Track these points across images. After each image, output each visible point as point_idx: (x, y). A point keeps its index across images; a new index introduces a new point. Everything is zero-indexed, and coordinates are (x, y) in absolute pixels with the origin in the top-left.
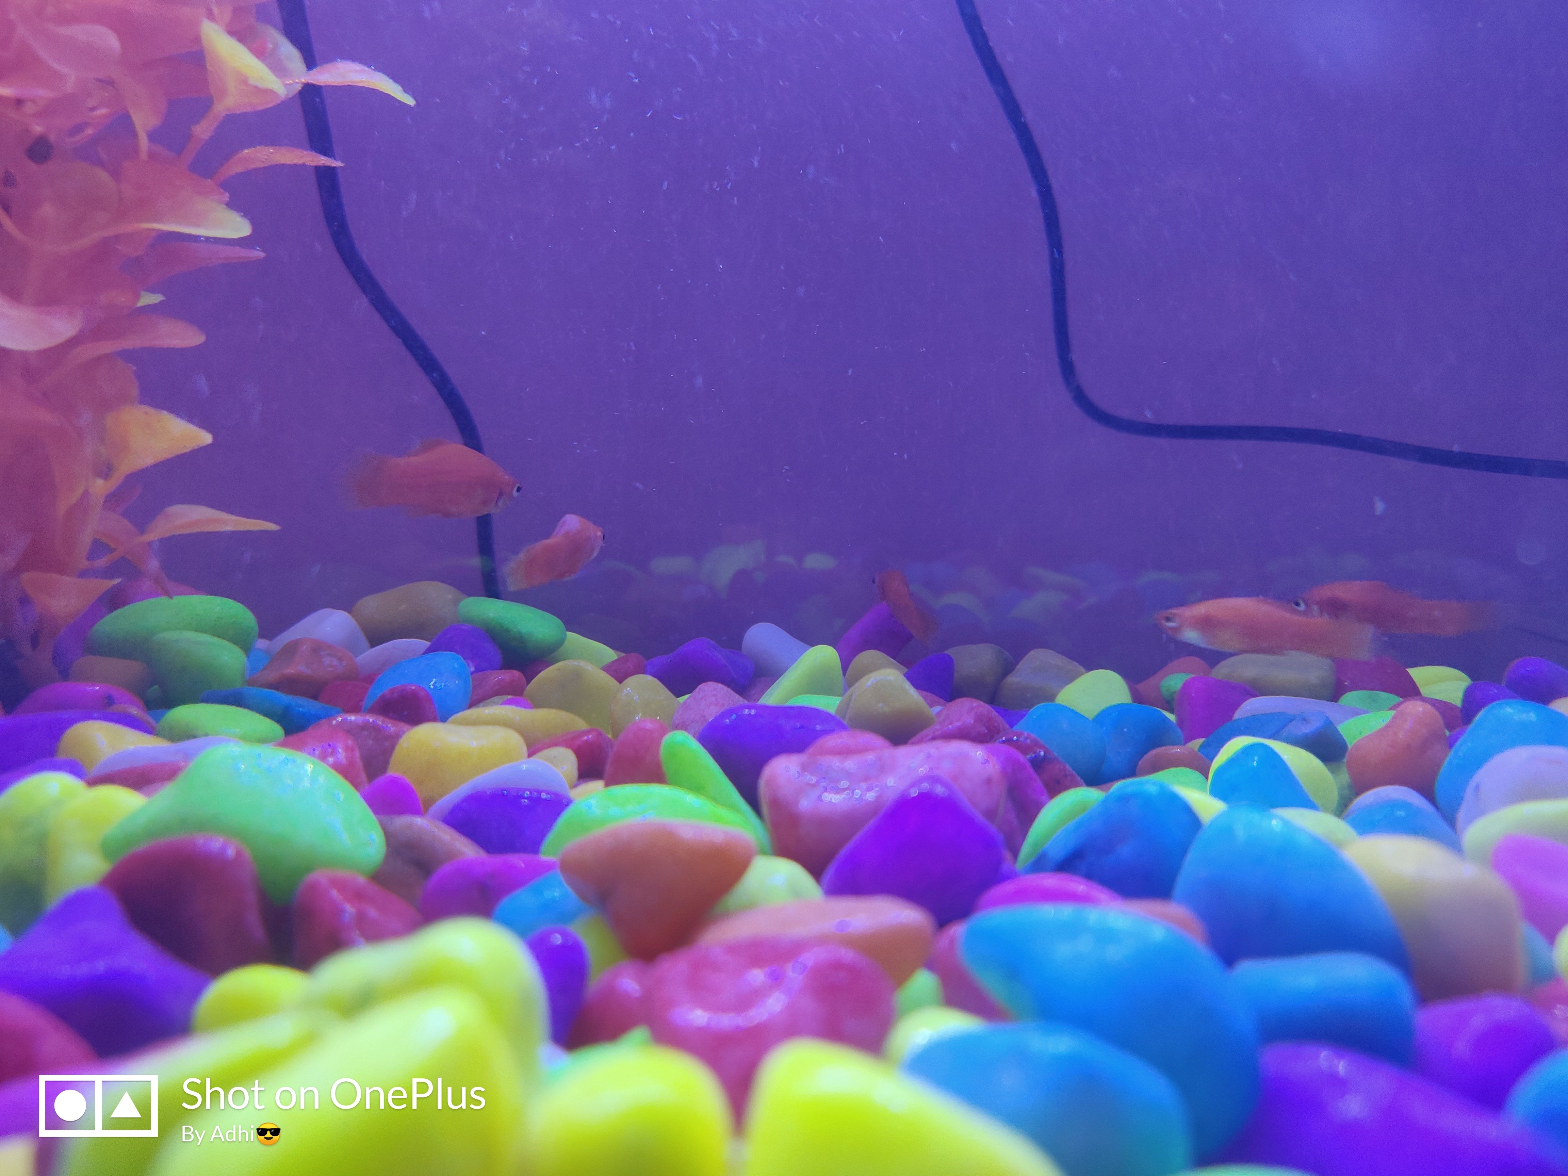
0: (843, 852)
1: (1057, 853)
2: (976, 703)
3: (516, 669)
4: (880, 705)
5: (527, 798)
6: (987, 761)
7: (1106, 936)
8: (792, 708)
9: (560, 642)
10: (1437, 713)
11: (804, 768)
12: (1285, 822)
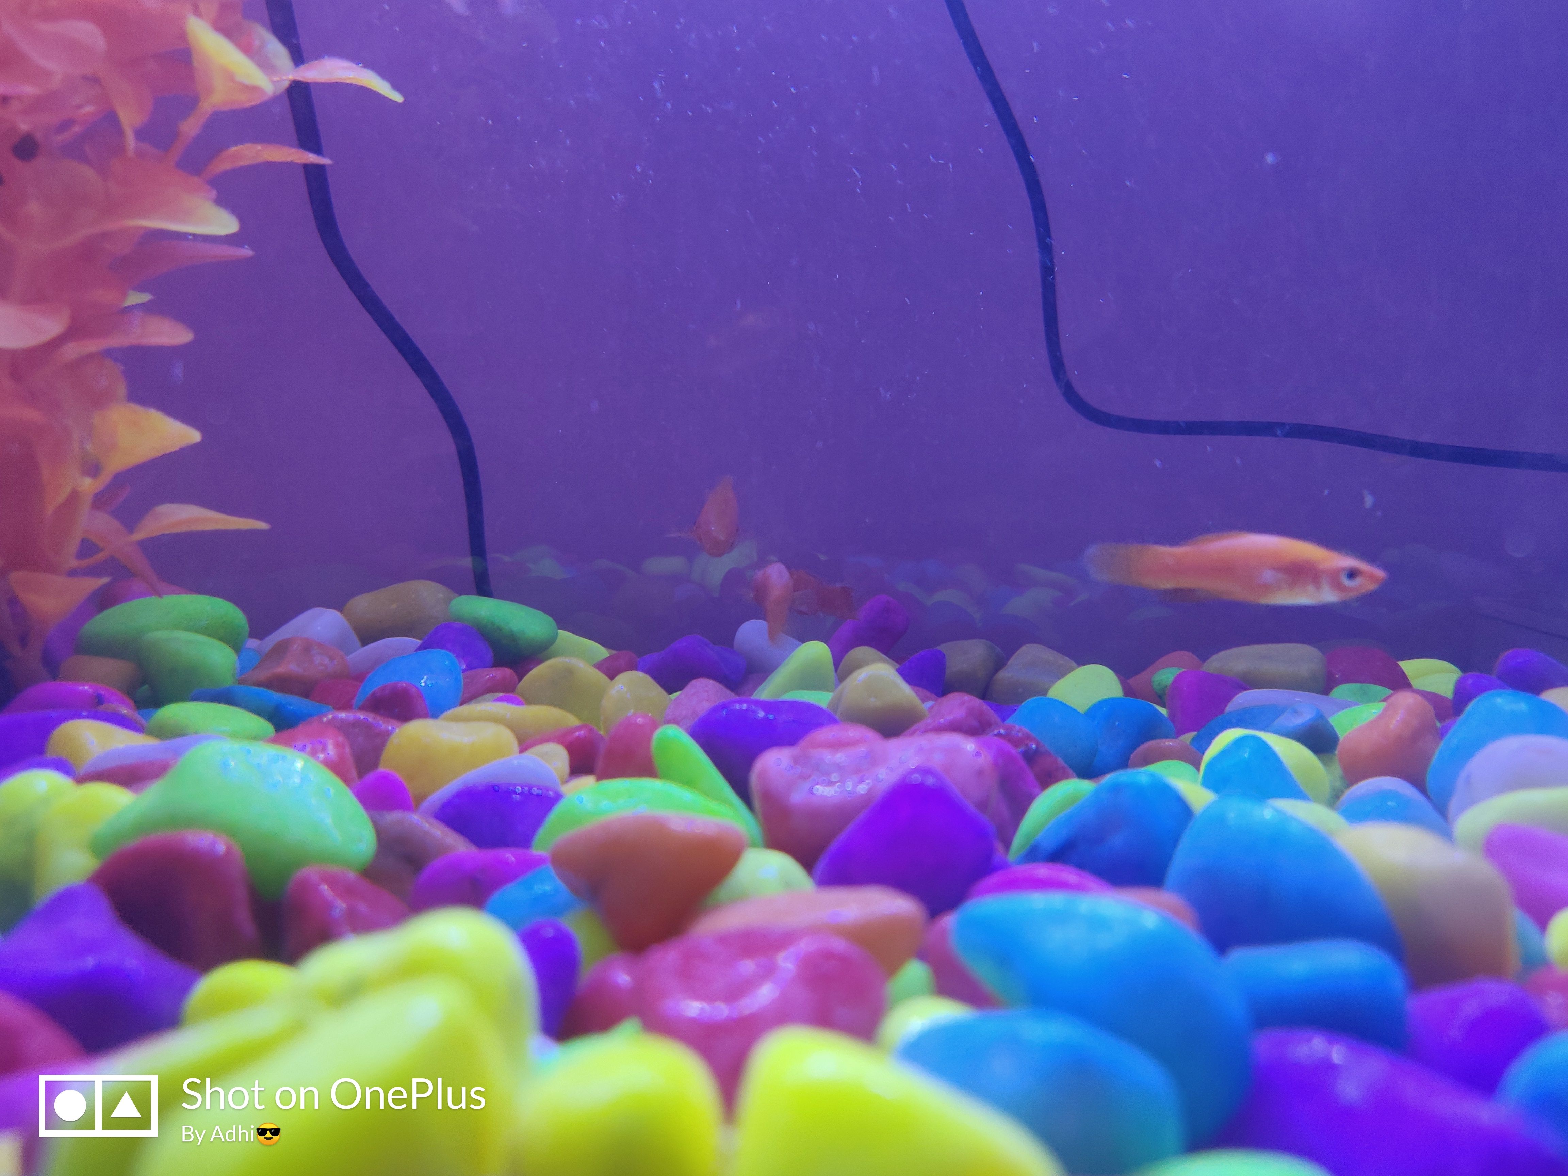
0: (834, 845)
1: (1050, 844)
2: (967, 697)
3: (506, 667)
4: (872, 699)
5: (519, 794)
6: (978, 754)
7: (1097, 923)
8: (784, 702)
9: (552, 640)
10: (1427, 704)
11: (796, 761)
12: (1278, 811)
